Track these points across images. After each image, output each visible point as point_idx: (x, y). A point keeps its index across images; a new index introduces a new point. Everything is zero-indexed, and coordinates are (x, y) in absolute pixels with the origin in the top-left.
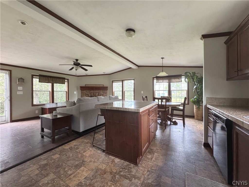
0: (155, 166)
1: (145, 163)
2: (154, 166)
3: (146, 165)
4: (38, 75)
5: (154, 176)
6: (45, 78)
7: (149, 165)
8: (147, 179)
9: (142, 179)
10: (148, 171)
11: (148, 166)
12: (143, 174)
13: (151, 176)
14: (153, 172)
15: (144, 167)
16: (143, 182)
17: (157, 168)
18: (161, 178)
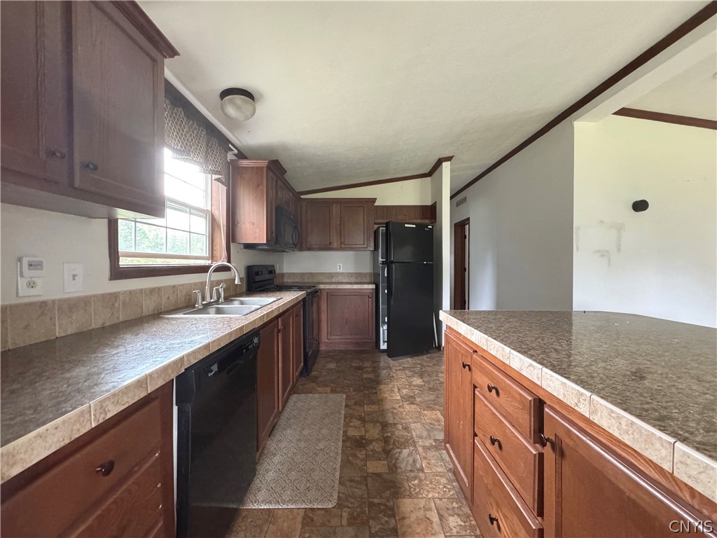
0: (415, 489)
1: (445, 487)
2: (417, 490)
3: (439, 483)
5: (404, 464)
7: (431, 488)
8: (411, 453)
9: (420, 450)
10: (422, 470)
11: (431, 483)
12: (425, 458)
13: (408, 461)
14: (411, 471)
15: (437, 476)
16: (415, 446)
17: (408, 488)
18: (389, 467)
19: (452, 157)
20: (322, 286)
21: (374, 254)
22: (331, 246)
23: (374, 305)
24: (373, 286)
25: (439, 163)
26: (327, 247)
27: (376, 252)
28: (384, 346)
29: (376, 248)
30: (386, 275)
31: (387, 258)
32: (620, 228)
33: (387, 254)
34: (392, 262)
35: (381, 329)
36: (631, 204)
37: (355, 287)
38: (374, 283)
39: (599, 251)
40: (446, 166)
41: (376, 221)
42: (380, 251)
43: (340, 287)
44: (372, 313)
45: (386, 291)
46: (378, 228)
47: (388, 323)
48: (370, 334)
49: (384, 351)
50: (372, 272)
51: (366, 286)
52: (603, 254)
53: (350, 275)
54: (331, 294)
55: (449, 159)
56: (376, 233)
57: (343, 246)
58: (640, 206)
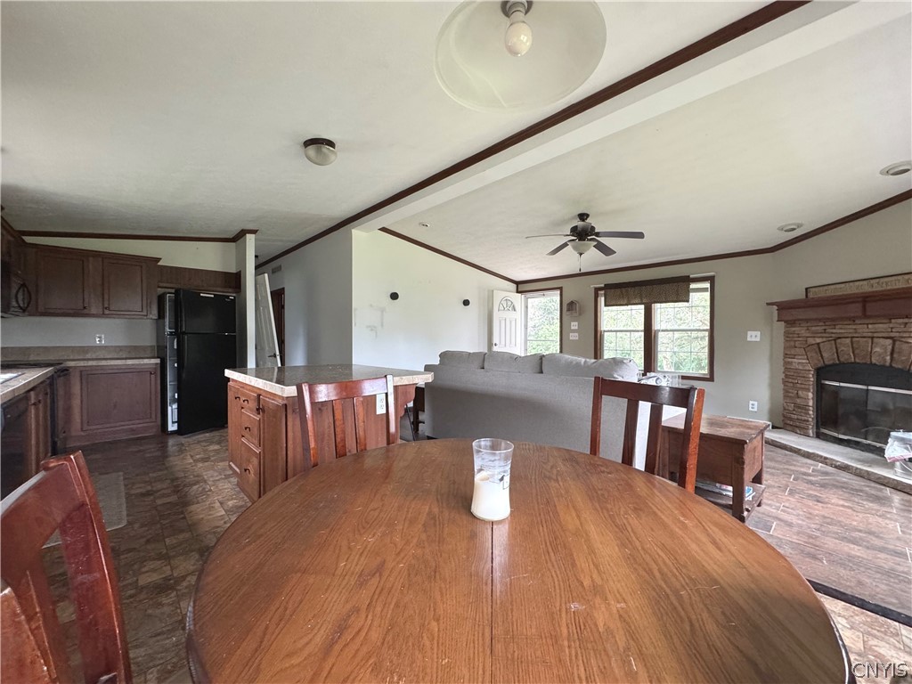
4: (603, 285)
6: (618, 291)
19: (257, 231)
20: (72, 364)
21: (157, 323)
22: (86, 311)
23: (159, 382)
24: (158, 361)
25: (242, 234)
26: (80, 312)
27: (161, 321)
28: (172, 427)
29: (161, 315)
30: (175, 347)
31: (176, 328)
32: (383, 311)
33: (176, 324)
34: (184, 333)
35: (169, 408)
36: (389, 294)
37: (130, 362)
38: (158, 357)
39: (370, 326)
40: (250, 239)
41: (161, 284)
42: (167, 320)
43: (103, 363)
44: (156, 392)
45: (176, 365)
46: (164, 294)
47: (179, 401)
48: (153, 416)
49: (173, 433)
50: (154, 343)
51: (146, 361)
52: (372, 328)
53: (120, 349)
54: (87, 375)
55: (254, 232)
56: (161, 299)
57: (107, 312)
58: (394, 296)
